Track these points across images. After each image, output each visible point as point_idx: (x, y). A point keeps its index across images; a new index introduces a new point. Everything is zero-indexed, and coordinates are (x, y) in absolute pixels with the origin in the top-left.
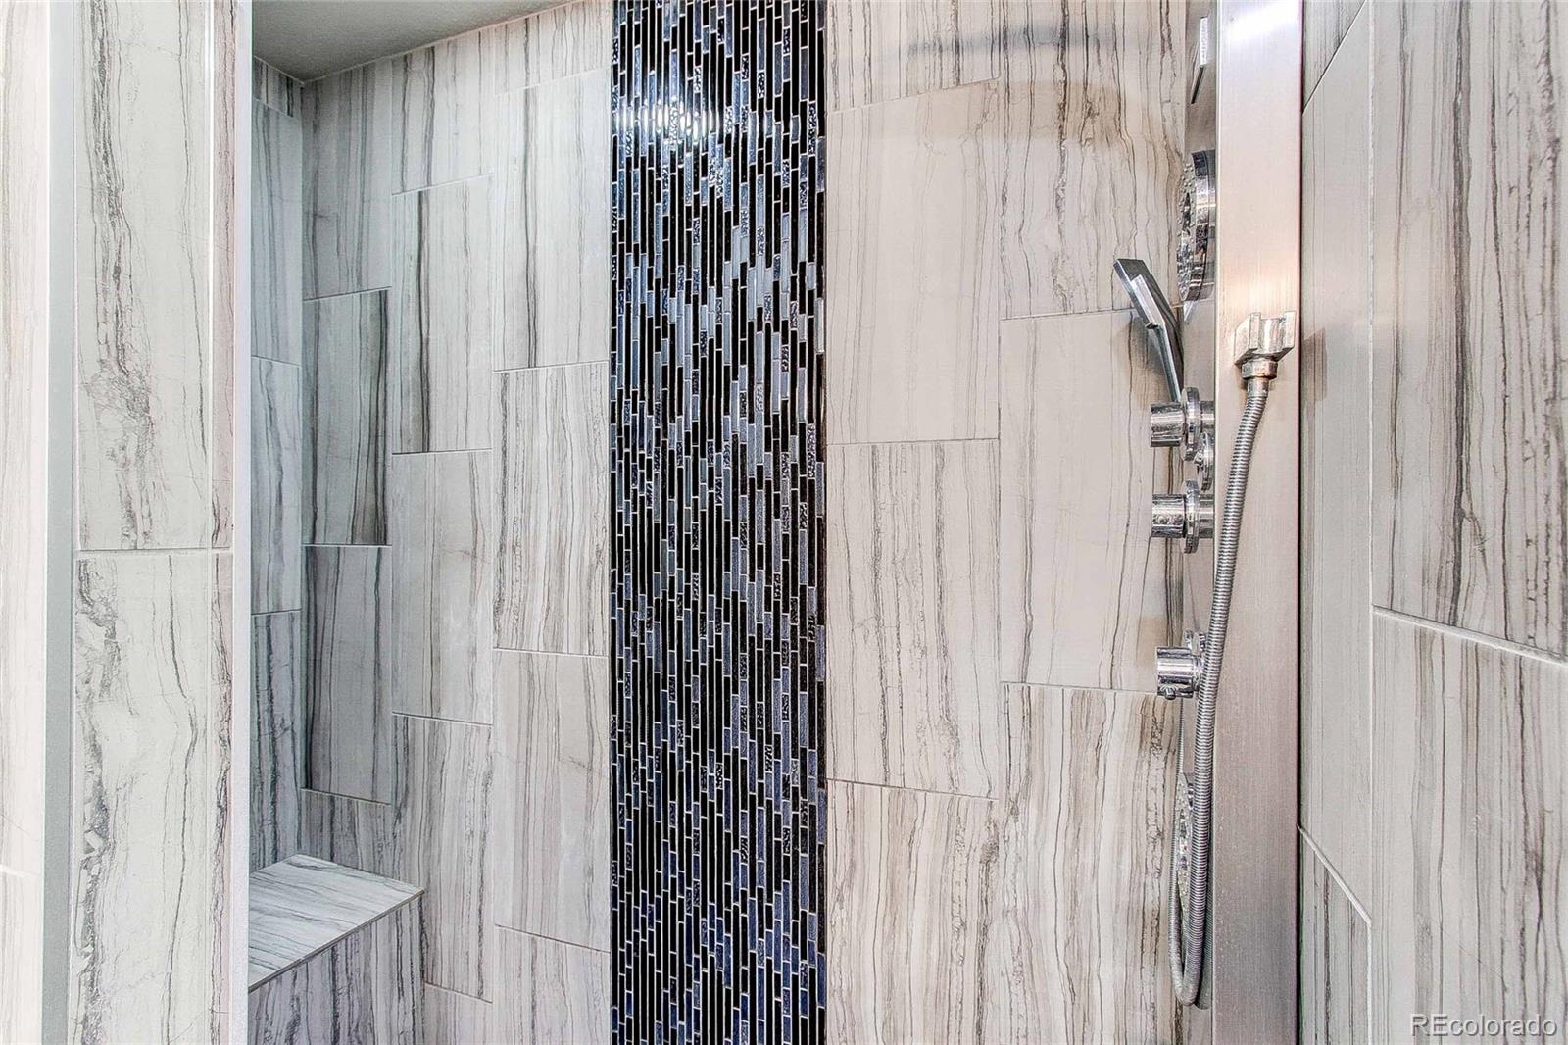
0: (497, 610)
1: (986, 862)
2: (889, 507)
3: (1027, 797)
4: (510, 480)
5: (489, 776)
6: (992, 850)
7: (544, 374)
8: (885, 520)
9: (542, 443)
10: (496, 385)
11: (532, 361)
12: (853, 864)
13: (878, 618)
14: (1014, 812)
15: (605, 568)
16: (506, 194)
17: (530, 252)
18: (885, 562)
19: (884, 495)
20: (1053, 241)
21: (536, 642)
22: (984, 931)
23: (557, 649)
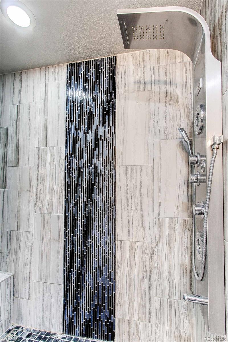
0: (35, 204)
1: (151, 257)
2: (130, 180)
3: (160, 242)
4: (40, 174)
5: (32, 244)
6: (152, 254)
7: (48, 149)
8: (129, 183)
9: (48, 165)
10: (37, 151)
11: (46, 145)
12: (122, 259)
13: (127, 204)
14: (157, 245)
15: (63, 194)
16: (40, 107)
17: (46, 121)
18: (129, 191)
19: (129, 177)
20: (164, 124)
21: (45, 211)
22: (151, 272)
23: (51, 213)
